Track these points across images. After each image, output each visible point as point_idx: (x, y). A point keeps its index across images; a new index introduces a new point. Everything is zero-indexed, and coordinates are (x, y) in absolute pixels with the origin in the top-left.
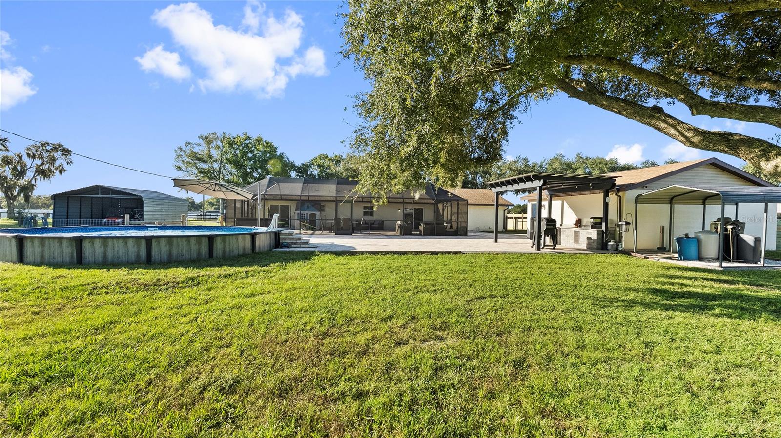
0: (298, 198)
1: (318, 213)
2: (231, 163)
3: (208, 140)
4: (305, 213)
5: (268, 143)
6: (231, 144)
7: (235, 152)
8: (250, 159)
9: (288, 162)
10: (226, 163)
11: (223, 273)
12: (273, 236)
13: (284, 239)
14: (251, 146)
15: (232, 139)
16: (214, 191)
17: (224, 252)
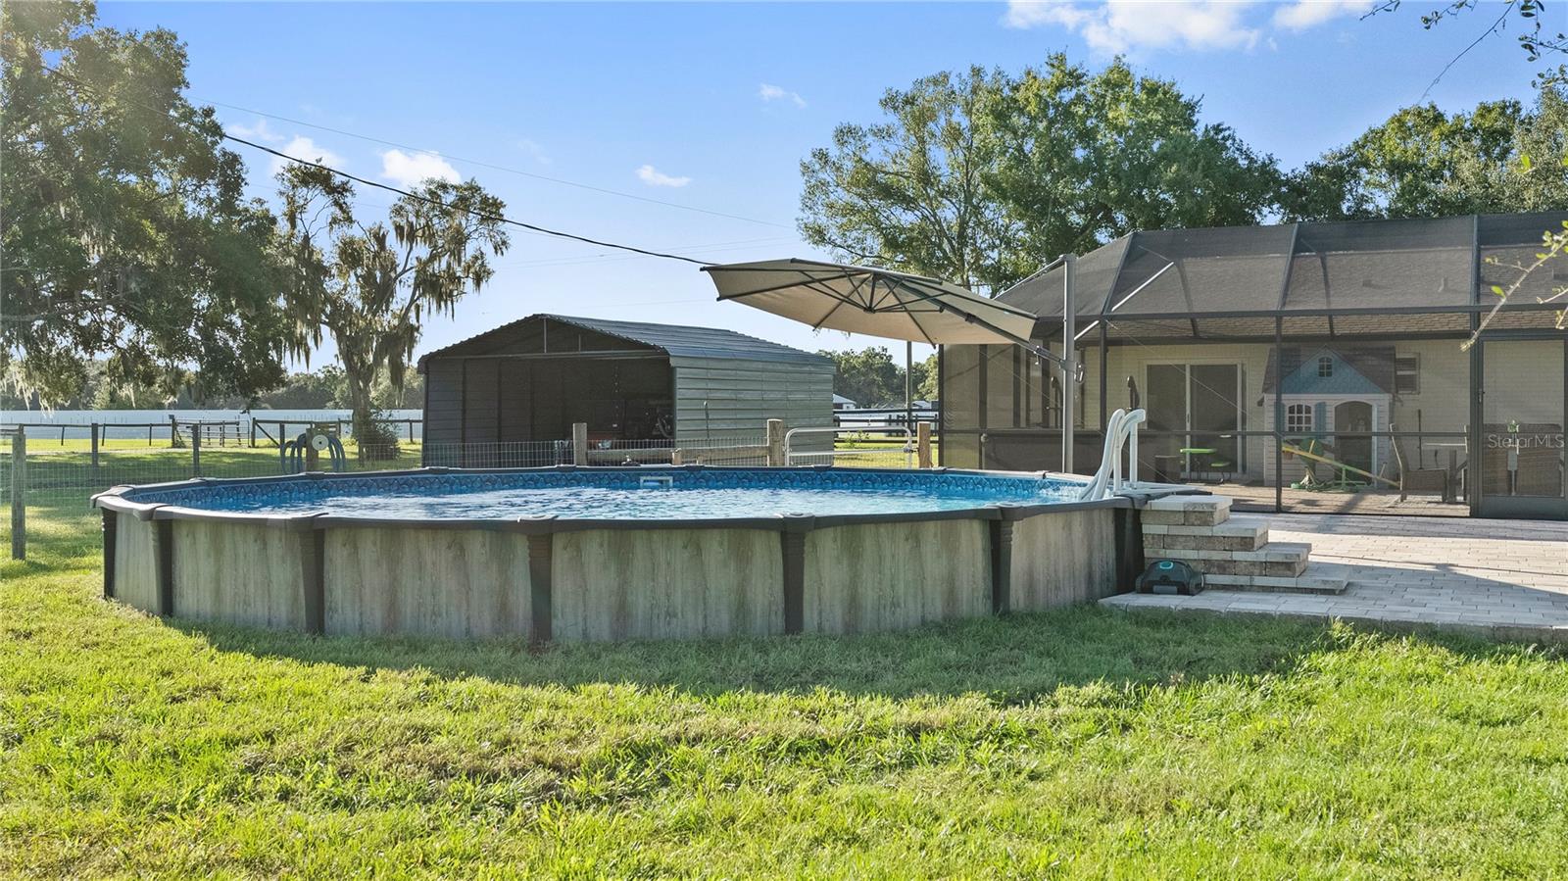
0: (1269, 327)
1: (1379, 403)
2: (1004, 196)
3: (913, 108)
4: (1309, 399)
5: (1152, 91)
6: (1001, 116)
7: (1020, 149)
8: (1079, 171)
9: (1243, 163)
10: (986, 197)
11: (795, 728)
12: (1106, 527)
13: (1167, 541)
14: (1081, 110)
15: (1006, 91)
16: (870, 309)
17: (853, 604)
